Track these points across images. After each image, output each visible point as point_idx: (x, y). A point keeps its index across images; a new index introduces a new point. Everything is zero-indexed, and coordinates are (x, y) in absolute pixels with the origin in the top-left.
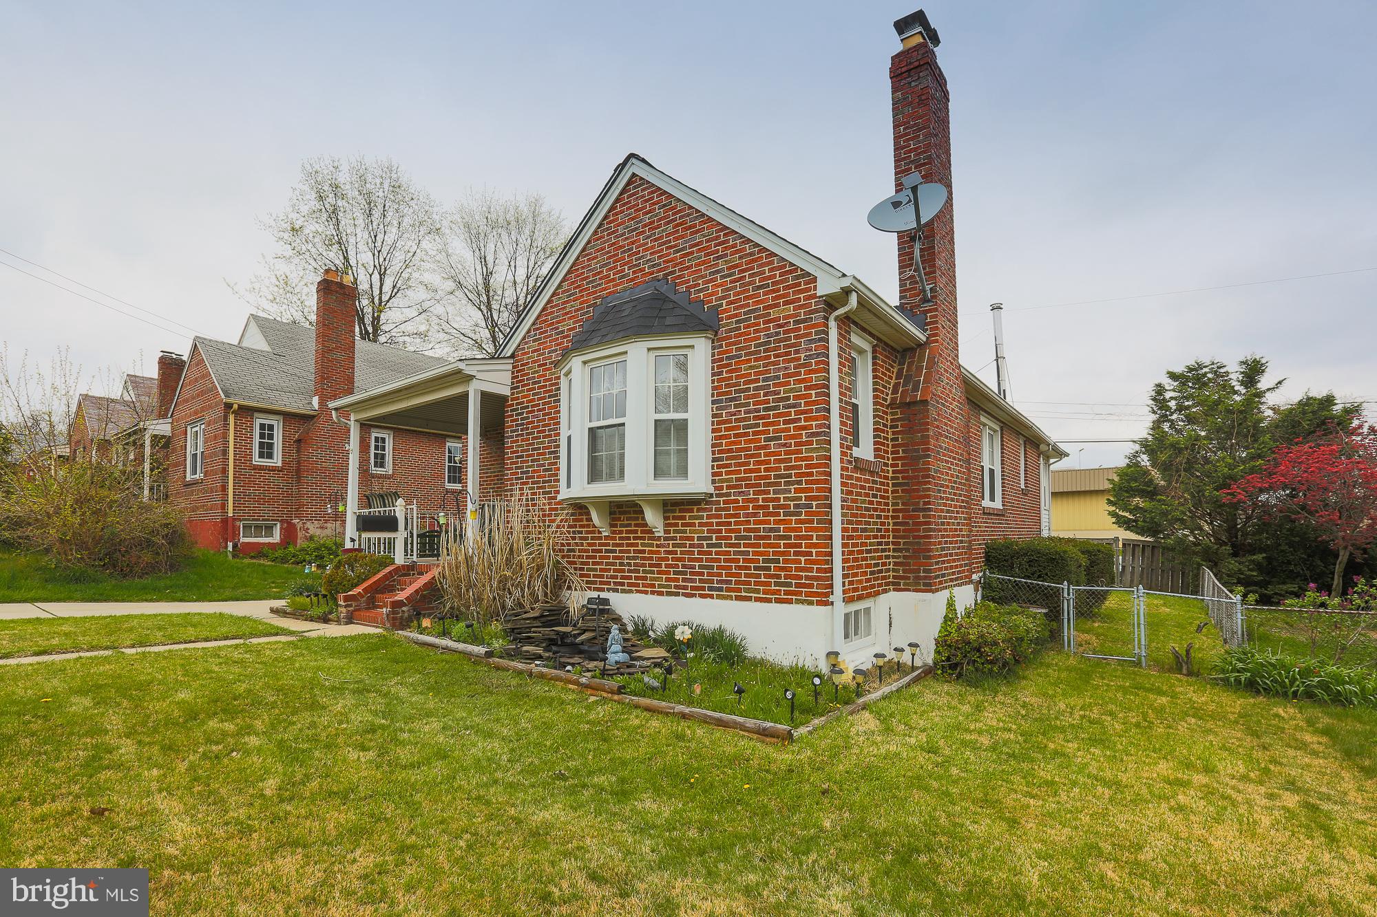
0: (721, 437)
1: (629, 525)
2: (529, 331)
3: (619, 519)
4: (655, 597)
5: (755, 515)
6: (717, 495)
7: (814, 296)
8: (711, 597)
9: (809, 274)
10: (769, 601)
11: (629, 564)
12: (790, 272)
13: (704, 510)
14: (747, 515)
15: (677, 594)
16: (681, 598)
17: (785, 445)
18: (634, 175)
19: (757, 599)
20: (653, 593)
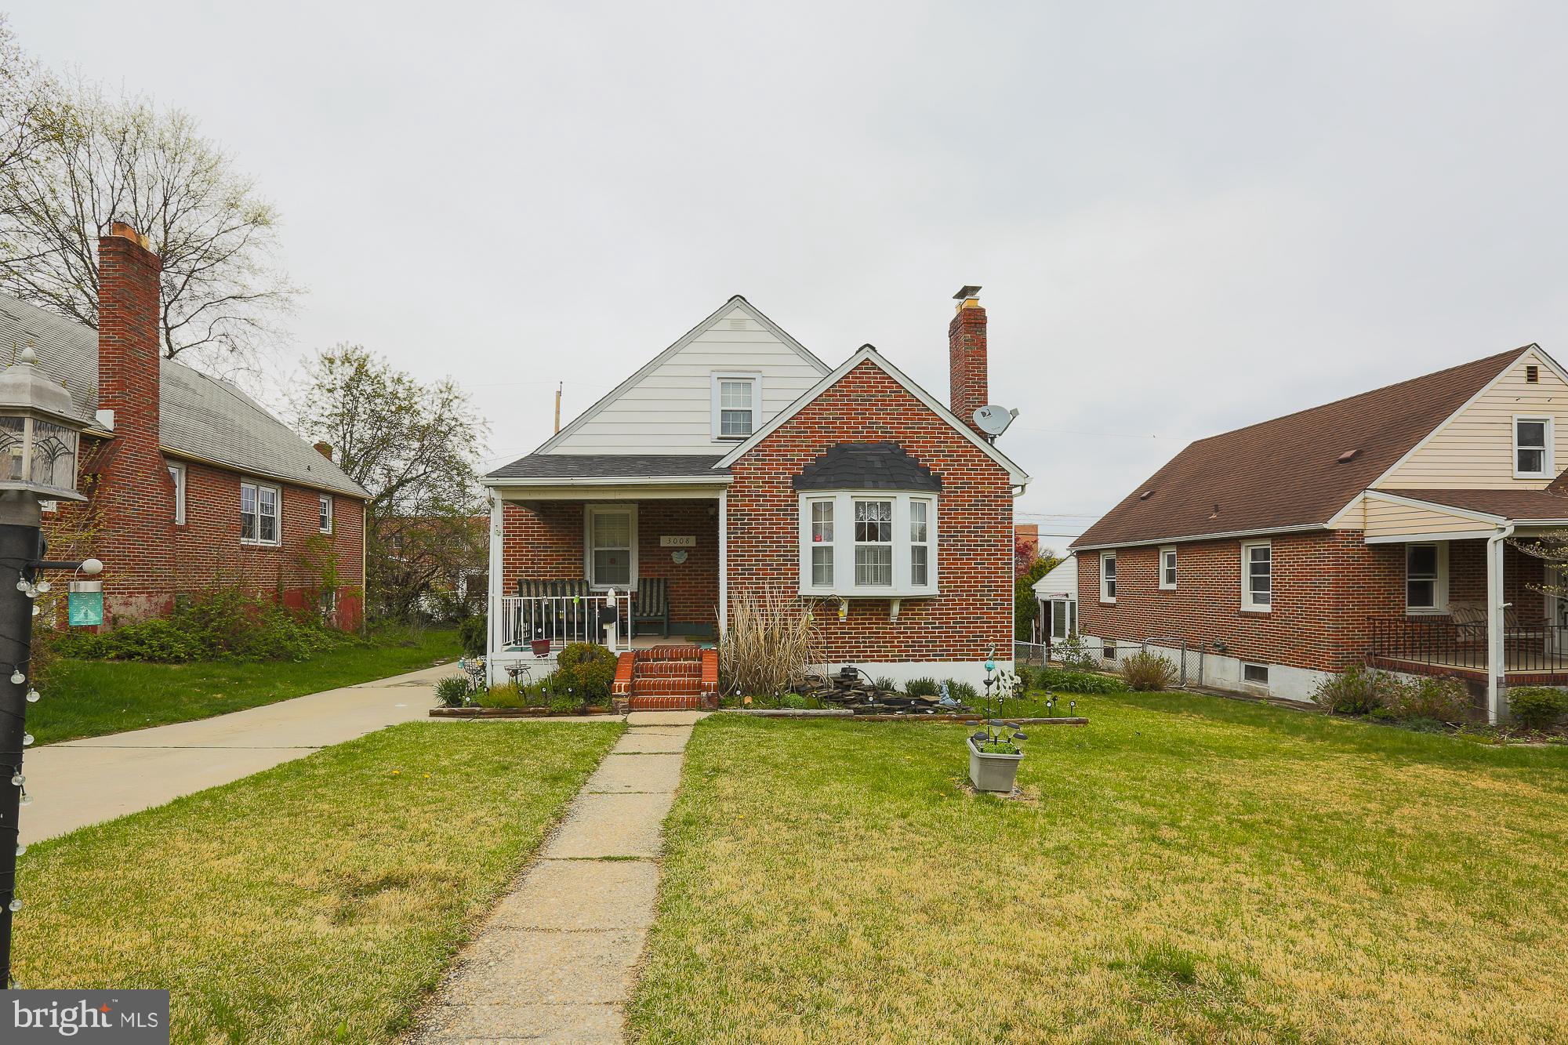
0: (943, 559)
1: (866, 614)
2: (750, 451)
3: (856, 610)
4: (889, 663)
5: (967, 609)
6: (939, 596)
7: (1008, 484)
8: (936, 660)
9: (1004, 470)
10: (977, 660)
11: (865, 642)
12: (993, 465)
13: (930, 605)
14: (962, 609)
15: (908, 660)
16: (911, 663)
17: (988, 568)
18: (867, 359)
19: (968, 660)
20: (886, 661)
